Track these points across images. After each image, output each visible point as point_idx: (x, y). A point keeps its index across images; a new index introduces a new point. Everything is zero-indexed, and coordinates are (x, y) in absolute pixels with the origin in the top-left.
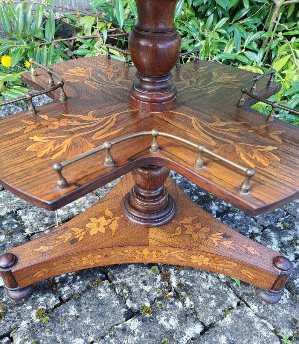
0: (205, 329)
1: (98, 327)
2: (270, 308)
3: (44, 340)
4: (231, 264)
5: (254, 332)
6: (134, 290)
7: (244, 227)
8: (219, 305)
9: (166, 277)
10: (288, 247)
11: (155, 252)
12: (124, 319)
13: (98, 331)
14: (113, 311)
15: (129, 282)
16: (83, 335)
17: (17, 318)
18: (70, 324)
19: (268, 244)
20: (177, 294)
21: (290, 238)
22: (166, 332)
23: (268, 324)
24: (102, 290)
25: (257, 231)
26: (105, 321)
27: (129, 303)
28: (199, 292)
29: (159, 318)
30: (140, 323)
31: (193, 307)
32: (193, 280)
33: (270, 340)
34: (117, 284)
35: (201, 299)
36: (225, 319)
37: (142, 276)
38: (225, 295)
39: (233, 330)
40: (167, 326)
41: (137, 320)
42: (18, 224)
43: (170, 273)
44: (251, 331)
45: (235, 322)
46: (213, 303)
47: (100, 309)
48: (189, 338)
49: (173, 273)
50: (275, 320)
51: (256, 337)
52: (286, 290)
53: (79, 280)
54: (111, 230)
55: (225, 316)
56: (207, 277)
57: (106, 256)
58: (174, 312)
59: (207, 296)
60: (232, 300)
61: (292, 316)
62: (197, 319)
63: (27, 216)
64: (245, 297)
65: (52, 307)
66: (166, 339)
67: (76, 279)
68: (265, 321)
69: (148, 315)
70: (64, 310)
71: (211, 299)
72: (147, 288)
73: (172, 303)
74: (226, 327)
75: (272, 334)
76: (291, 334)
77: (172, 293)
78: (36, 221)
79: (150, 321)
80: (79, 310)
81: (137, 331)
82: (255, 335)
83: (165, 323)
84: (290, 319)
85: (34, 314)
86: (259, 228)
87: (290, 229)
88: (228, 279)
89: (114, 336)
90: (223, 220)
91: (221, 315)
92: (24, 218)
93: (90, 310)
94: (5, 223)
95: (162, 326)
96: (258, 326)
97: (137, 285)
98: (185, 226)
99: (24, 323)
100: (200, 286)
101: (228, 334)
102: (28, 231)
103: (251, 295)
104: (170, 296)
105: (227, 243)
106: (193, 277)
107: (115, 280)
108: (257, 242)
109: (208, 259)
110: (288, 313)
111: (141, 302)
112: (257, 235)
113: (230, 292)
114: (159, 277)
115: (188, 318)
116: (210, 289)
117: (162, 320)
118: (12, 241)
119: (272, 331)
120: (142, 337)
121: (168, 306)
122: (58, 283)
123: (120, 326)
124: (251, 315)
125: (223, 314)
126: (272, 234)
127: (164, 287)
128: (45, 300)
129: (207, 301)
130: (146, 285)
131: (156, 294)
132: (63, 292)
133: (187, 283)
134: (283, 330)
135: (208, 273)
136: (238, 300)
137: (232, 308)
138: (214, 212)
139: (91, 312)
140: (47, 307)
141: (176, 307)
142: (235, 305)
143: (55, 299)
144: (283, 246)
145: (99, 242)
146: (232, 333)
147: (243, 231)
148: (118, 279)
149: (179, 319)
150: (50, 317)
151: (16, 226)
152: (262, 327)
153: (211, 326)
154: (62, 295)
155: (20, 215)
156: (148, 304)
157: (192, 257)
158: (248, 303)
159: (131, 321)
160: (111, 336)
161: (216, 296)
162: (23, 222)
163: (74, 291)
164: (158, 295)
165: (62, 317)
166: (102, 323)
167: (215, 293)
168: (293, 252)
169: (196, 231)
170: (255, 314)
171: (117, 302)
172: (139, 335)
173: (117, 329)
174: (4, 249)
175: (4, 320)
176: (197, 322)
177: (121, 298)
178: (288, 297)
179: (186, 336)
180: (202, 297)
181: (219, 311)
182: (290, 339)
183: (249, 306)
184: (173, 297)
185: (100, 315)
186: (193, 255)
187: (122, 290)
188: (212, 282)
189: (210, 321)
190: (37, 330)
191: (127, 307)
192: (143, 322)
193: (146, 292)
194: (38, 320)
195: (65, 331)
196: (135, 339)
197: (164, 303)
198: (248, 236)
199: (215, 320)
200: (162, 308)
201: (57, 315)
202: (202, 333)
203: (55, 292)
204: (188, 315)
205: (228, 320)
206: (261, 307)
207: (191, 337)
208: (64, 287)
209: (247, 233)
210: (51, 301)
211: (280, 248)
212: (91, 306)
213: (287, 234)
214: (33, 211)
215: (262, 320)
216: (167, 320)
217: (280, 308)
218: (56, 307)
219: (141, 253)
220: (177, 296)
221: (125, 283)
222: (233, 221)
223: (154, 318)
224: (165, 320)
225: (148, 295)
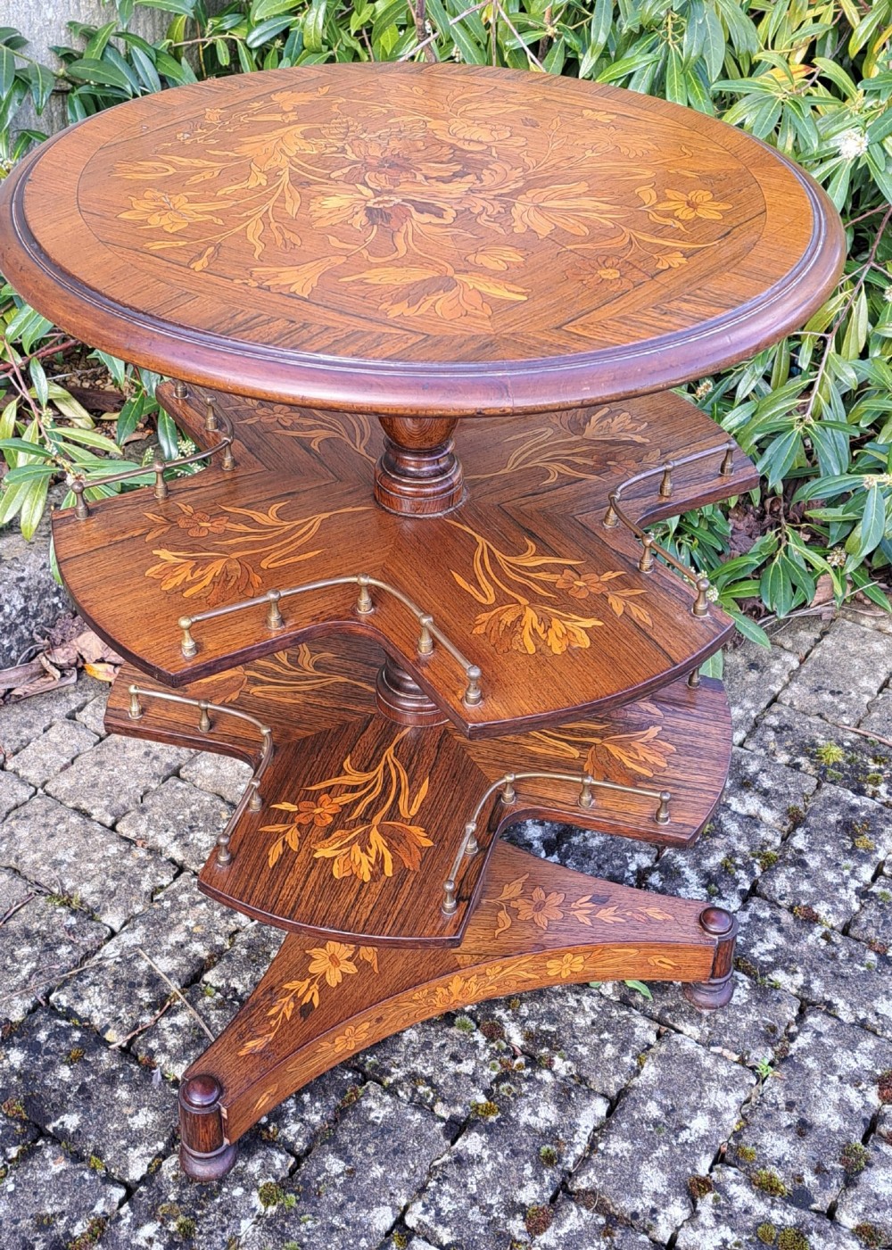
0: (614, 1105)
1: (405, 1175)
2: (721, 1021)
3: (309, 1237)
4: (626, 954)
5: (704, 1075)
6: (441, 1081)
7: (617, 862)
8: (623, 1050)
9: (494, 1032)
10: (722, 880)
11: (474, 979)
12: (448, 1143)
13: (408, 1181)
14: (419, 1135)
15: (420, 1068)
16: (383, 1199)
17: (225, 1220)
18: (345, 1189)
19: (679, 886)
20: (533, 1058)
21: (719, 857)
22: (543, 1135)
23: (726, 1052)
24: (371, 1103)
25: (645, 861)
26: (413, 1159)
27: (441, 1110)
28: (575, 1037)
29: (517, 1116)
30: (484, 1138)
31: (574, 1072)
32: (552, 1017)
33: (737, 1079)
34: (398, 1082)
35: (583, 1050)
36: (644, 1071)
37: (443, 1046)
38: (629, 1027)
39: (664, 1085)
40: (539, 1123)
41: (476, 1134)
42: (76, 1028)
43: (500, 1020)
44: (698, 1076)
45: (663, 1069)
46: (610, 1050)
47: (390, 1142)
48: (589, 1131)
49: (505, 1017)
50: (735, 1039)
51: (711, 1084)
52: (741, 976)
53: (312, 1103)
54: (368, 963)
55: (641, 1064)
56: (578, 1001)
57: (379, 1020)
58: (541, 1093)
59: (594, 1039)
60: (644, 1031)
61: (764, 1022)
62: (591, 1091)
63: (86, 1002)
64: (668, 1016)
65: (283, 1174)
66: (548, 1146)
67: (302, 1102)
68: (717, 1050)
69: (492, 1119)
70: (314, 1170)
71: (604, 1042)
72: (467, 1067)
73: (529, 1079)
74: (650, 1086)
75: (737, 1067)
76: (770, 1055)
77: (521, 1060)
78: (120, 1008)
79: (502, 1127)
80: (348, 1160)
81: (486, 1154)
82: (707, 1080)
83: (532, 1120)
84: (762, 1029)
85: (256, 1200)
86: (649, 853)
87: (713, 834)
88: (623, 991)
89: (445, 1178)
90: (564, 857)
91: (632, 1068)
92: (81, 1009)
93: (371, 1150)
94: (42, 1036)
95: (528, 1127)
96: (708, 1063)
97: (442, 1069)
98: (513, 904)
99: (246, 1225)
100: (571, 1025)
101: (658, 1095)
102: (115, 1038)
103: (678, 1006)
104: (519, 1066)
105: (607, 915)
106: (550, 1012)
107: (389, 1074)
108: (655, 889)
109: (580, 959)
110: (756, 1019)
111: (467, 1098)
112: (650, 870)
113: (635, 1016)
114: (479, 1037)
115: (573, 1095)
116: (593, 1023)
117: (525, 1117)
118: (96, 1073)
119: (736, 1062)
120: (501, 1159)
121: (525, 1087)
122: (268, 1123)
123: (446, 1158)
124: (689, 1046)
125: (636, 1064)
126: (680, 860)
127: (498, 1053)
128: (263, 1166)
129: (597, 1049)
130: (460, 1062)
131: (489, 1073)
132: (291, 1138)
133: (543, 1027)
134: (754, 1054)
135: (577, 993)
136: (656, 1026)
137: (650, 1046)
138: (537, 844)
139: (374, 1154)
140: (276, 1177)
141: (541, 1083)
142: (652, 1038)
143: (282, 1157)
144: (710, 882)
145: (358, 994)
146: (665, 1092)
147: (617, 873)
148: (393, 1070)
149: (555, 1102)
150: (297, 1193)
151: (77, 1035)
152: (716, 1061)
153: (623, 1092)
154: (293, 1144)
155: (65, 1004)
156: (482, 1099)
157: (549, 964)
158: (676, 1025)
159: (465, 1140)
160: (438, 1180)
161: (610, 1033)
162: (87, 1020)
163: (313, 1127)
164: (494, 1073)
165: (319, 1184)
166: (408, 1164)
167: (608, 1028)
168: (734, 889)
169: (539, 907)
170: (697, 1042)
171: (418, 1116)
172: (493, 1158)
173: (444, 1164)
174: (89, 1098)
175: (201, 1233)
176: (592, 1096)
177: (419, 1105)
178: (748, 987)
179: (582, 1129)
180: (585, 1045)
181: (628, 1060)
182: (771, 1064)
183: (679, 1032)
184: (527, 1065)
185: (395, 1152)
186: (550, 959)
187: (415, 1091)
188: (592, 1008)
189: (617, 1085)
190: (283, 1226)
191: (442, 1119)
192: (489, 1133)
193: (467, 1075)
194: (272, 1209)
195: (342, 1206)
196: (489, 1168)
197: (514, 1084)
198: (632, 880)
199: (625, 1081)
200: (514, 1095)
201: (307, 1183)
202: (610, 1113)
203: (271, 1143)
204: (570, 1090)
205: (650, 1071)
206: (704, 1024)
207: (592, 1127)
208: (285, 1126)
209: (627, 874)
210: (278, 1165)
211: (704, 886)
212: (366, 1143)
213: (712, 850)
214: (93, 984)
215: (712, 1049)
216: (536, 1114)
217: (738, 1014)
218: (292, 1171)
219: (445, 992)
220: (533, 1061)
221: (415, 1073)
222: (586, 854)
223: (506, 1118)
224: (530, 1115)
225: (474, 1079)
